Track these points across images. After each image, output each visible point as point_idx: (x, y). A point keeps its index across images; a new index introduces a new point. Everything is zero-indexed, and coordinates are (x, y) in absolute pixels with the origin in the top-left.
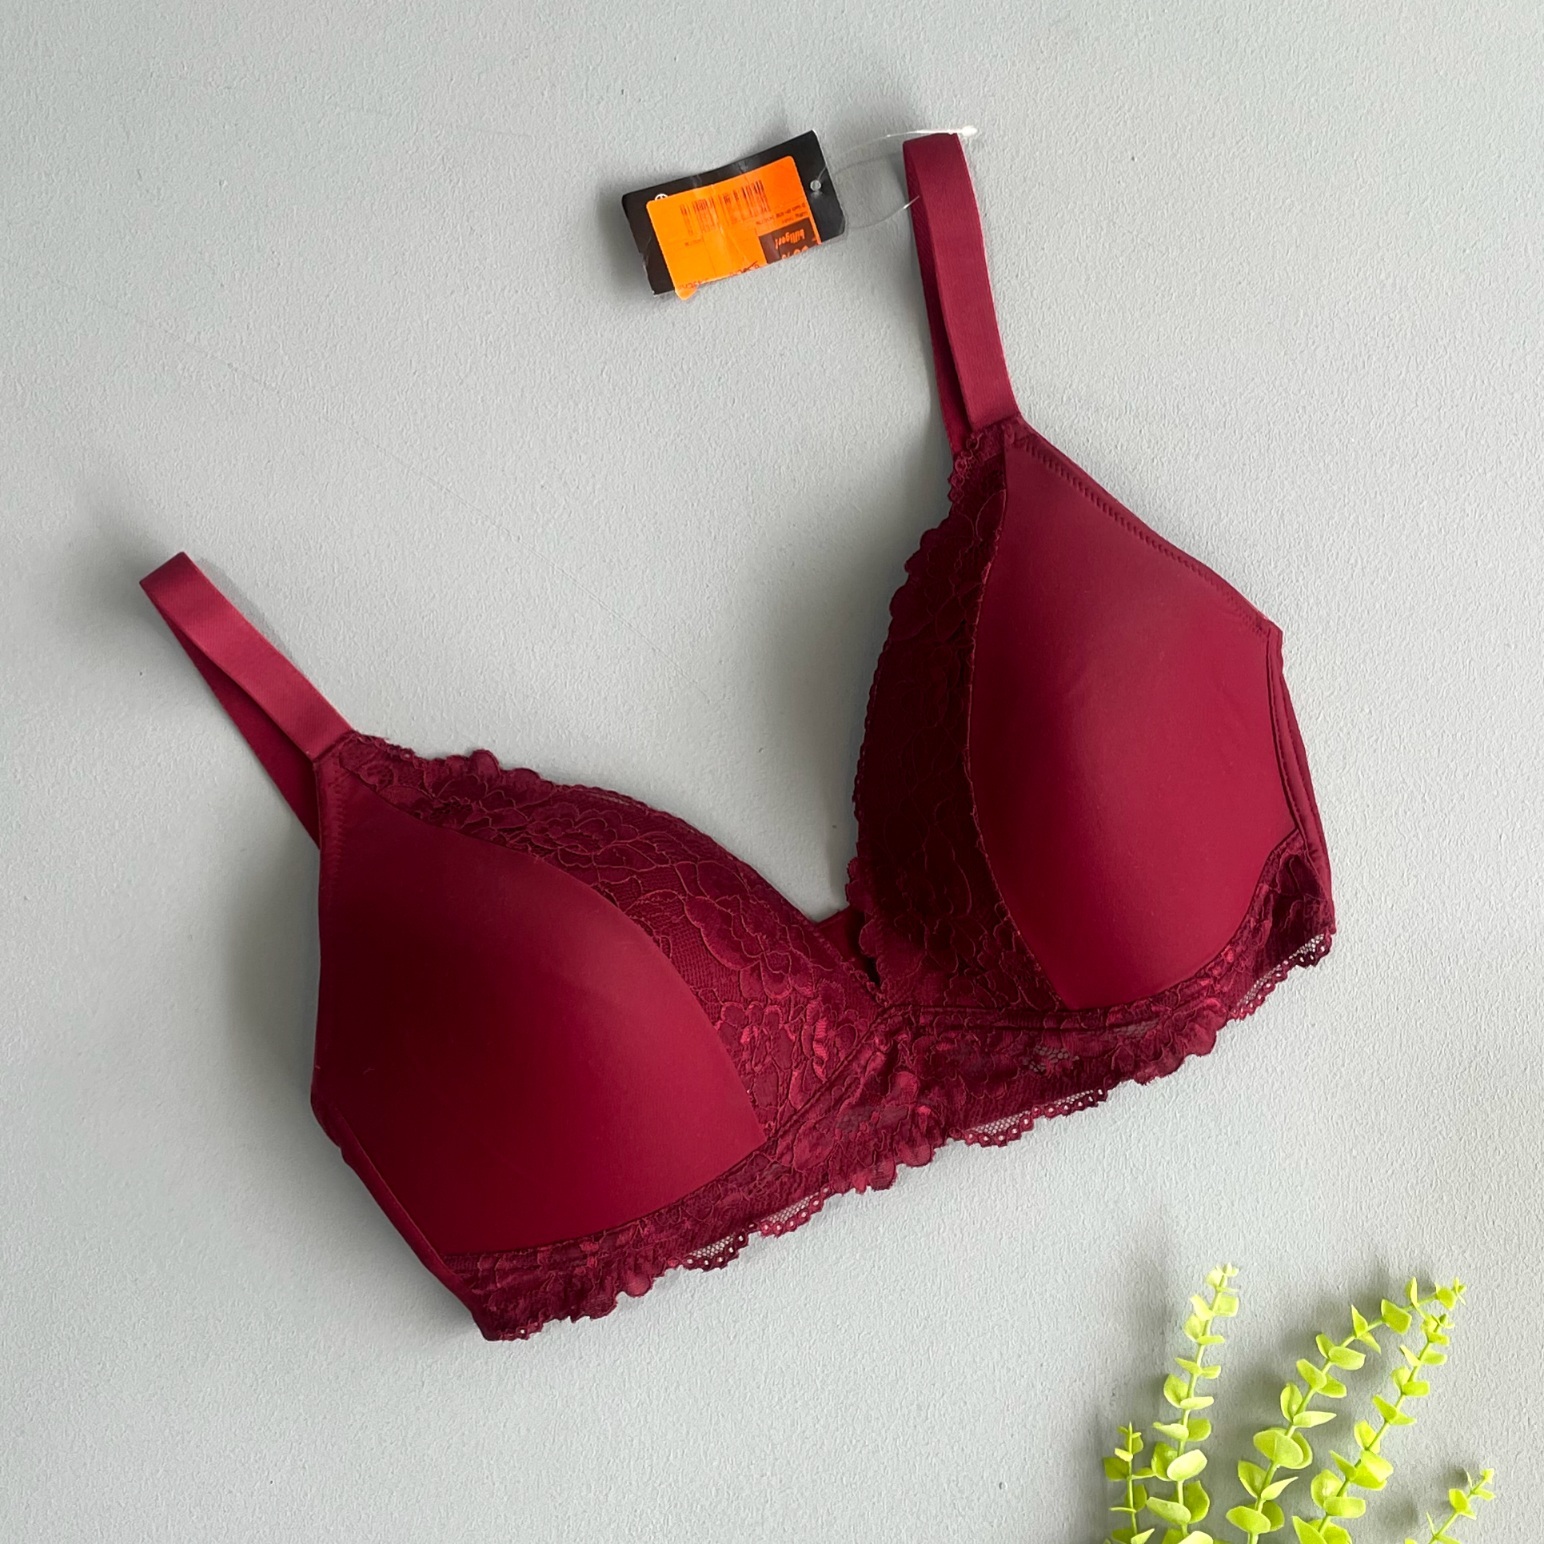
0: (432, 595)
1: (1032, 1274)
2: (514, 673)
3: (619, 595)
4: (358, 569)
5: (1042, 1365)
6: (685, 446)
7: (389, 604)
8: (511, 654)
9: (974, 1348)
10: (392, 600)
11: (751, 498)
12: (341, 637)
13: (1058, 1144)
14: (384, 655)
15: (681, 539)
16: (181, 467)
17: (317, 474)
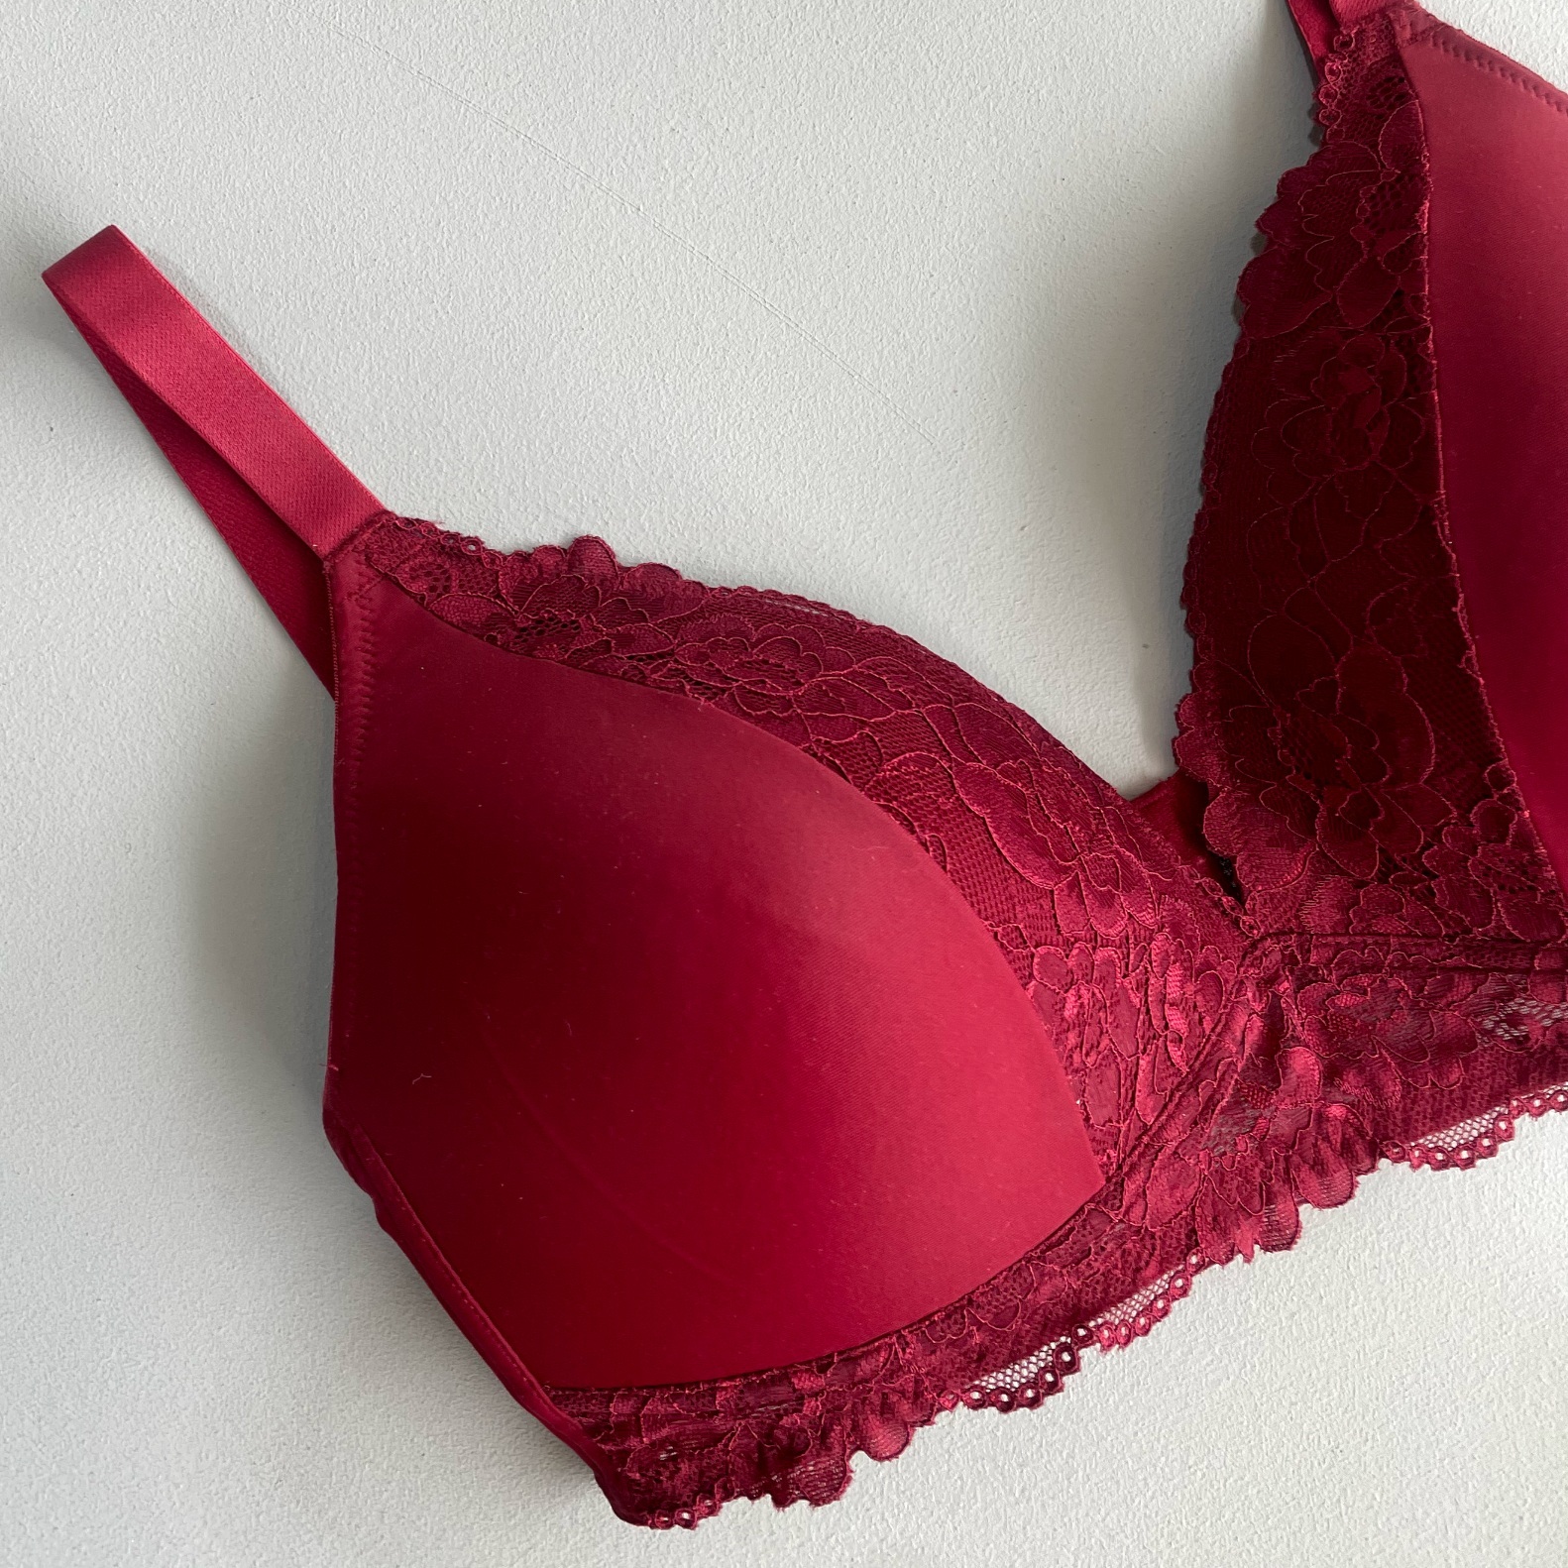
0: (505, 298)
1: (1502, 1369)
2: (635, 417)
3: (795, 292)
4: (390, 259)
5: (1521, 1518)
6: (892, 63)
7: (440, 313)
8: (630, 387)
9: (1414, 1495)
10: (443, 308)
11: (995, 140)
12: (366, 366)
13: (1531, 1153)
14: (434, 393)
15: (889, 205)
16: (114, 109)
17: (326, 116)
